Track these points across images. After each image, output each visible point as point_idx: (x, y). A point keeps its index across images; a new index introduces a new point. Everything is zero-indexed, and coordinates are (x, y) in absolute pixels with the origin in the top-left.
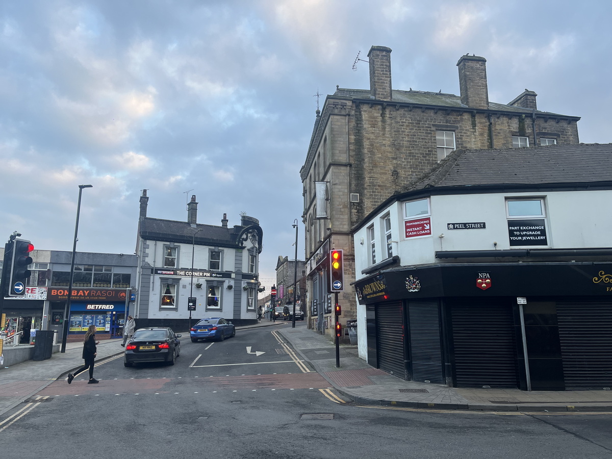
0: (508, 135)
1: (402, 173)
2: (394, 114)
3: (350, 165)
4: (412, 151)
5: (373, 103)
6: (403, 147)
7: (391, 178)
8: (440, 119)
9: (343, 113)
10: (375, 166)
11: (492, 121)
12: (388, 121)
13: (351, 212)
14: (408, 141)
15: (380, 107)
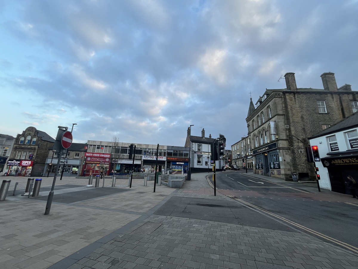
0: (348, 101)
1: (305, 117)
2: (299, 96)
3: (284, 115)
4: (308, 109)
5: (290, 93)
6: (304, 107)
7: (301, 119)
8: (318, 97)
9: (279, 97)
10: (294, 115)
11: (341, 96)
12: (297, 99)
13: (286, 132)
14: (306, 105)
15: (293, 94)
